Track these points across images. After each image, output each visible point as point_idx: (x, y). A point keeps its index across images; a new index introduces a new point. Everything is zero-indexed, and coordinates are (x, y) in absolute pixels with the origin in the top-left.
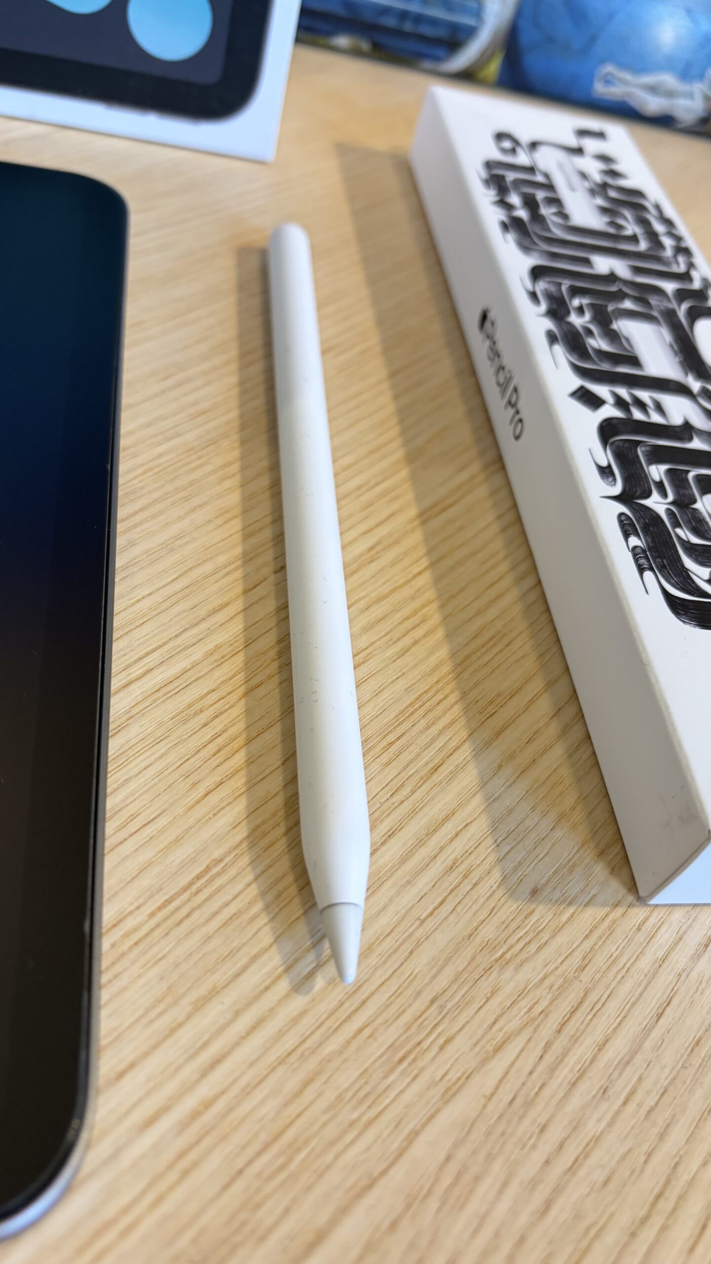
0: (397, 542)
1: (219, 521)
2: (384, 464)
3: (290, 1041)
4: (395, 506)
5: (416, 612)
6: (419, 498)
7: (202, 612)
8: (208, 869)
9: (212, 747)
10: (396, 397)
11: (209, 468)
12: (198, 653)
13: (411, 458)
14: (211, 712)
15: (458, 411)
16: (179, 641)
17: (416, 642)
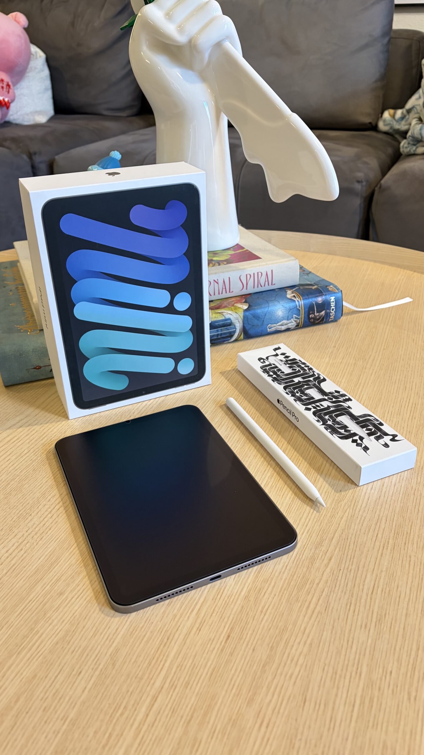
0: (287, 449)
1: (255, 457)
2: (276, 436)
3: (315, 520)
4: (282, 443)
5: (297, 459)
6: (286, 440)
7: (263, 473)
8: (290, 505)
9: (279, 490)
10: (269, 423)
11: (246, 450)
12: (267, 478)
13: (280, 433)
14: (275, 486)
15: (282, 421)
16: (262, 478)
17: (300, 464)
